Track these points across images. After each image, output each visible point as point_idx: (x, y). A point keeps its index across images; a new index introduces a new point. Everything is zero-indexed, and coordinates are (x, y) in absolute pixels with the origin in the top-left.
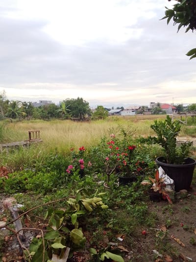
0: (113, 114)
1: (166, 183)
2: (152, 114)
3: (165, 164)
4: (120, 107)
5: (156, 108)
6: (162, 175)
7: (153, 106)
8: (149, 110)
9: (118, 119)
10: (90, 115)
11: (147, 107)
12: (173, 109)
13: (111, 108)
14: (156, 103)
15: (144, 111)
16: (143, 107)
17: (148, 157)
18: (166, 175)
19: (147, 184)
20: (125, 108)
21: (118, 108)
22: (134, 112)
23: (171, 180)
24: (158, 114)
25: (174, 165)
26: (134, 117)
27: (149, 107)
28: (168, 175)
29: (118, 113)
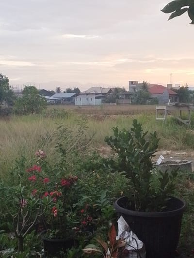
0: (58, 102)
1: (129, 248)
2: (133, 104)
3: (131, 212)
4: (73, 89)
5: (140, 91)
6: (123, 234)
7: (134, 89)
8: (127, 95)
9: (66, 113)
10: (11, 103)
11: (124, 90)
12: (170, 96)
13: (55, 90)
14: (141, 82)
15: (117, 97)
16: (117, 90)
17: (103, 196)
18: (131, 232)
19: (93, 252)
20: (82, 91)
21: (69, 91)
22: (100, 100)
23: (139, 241)
24: (143, 103)
25: (147, 213)
26: (99, 108)
27: (127, 90)
28: (135, 232)
29: (69, 99)
